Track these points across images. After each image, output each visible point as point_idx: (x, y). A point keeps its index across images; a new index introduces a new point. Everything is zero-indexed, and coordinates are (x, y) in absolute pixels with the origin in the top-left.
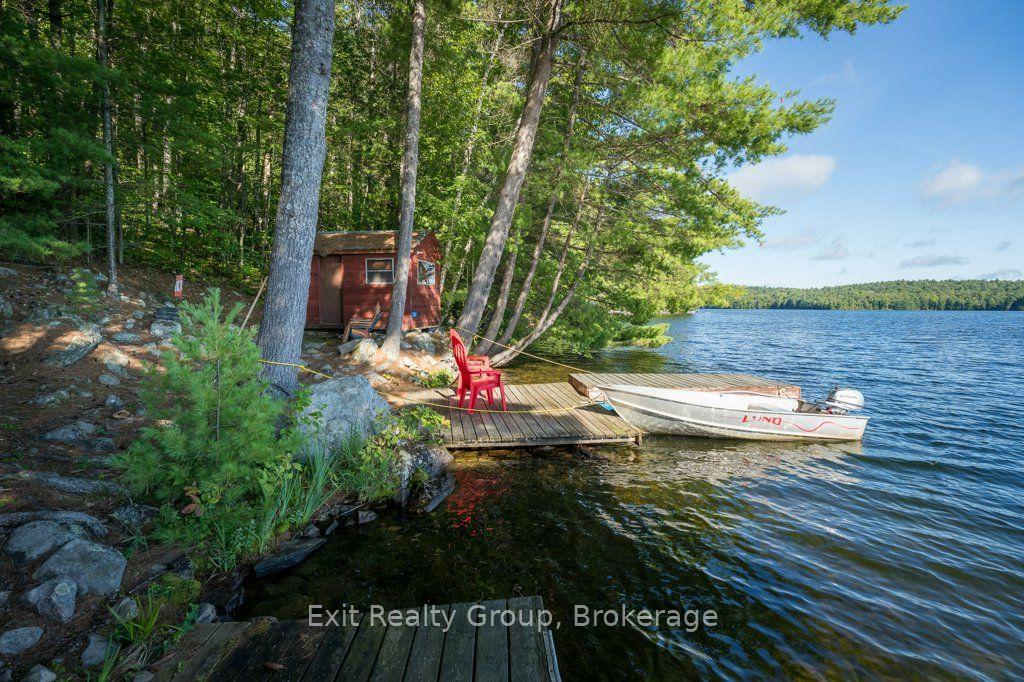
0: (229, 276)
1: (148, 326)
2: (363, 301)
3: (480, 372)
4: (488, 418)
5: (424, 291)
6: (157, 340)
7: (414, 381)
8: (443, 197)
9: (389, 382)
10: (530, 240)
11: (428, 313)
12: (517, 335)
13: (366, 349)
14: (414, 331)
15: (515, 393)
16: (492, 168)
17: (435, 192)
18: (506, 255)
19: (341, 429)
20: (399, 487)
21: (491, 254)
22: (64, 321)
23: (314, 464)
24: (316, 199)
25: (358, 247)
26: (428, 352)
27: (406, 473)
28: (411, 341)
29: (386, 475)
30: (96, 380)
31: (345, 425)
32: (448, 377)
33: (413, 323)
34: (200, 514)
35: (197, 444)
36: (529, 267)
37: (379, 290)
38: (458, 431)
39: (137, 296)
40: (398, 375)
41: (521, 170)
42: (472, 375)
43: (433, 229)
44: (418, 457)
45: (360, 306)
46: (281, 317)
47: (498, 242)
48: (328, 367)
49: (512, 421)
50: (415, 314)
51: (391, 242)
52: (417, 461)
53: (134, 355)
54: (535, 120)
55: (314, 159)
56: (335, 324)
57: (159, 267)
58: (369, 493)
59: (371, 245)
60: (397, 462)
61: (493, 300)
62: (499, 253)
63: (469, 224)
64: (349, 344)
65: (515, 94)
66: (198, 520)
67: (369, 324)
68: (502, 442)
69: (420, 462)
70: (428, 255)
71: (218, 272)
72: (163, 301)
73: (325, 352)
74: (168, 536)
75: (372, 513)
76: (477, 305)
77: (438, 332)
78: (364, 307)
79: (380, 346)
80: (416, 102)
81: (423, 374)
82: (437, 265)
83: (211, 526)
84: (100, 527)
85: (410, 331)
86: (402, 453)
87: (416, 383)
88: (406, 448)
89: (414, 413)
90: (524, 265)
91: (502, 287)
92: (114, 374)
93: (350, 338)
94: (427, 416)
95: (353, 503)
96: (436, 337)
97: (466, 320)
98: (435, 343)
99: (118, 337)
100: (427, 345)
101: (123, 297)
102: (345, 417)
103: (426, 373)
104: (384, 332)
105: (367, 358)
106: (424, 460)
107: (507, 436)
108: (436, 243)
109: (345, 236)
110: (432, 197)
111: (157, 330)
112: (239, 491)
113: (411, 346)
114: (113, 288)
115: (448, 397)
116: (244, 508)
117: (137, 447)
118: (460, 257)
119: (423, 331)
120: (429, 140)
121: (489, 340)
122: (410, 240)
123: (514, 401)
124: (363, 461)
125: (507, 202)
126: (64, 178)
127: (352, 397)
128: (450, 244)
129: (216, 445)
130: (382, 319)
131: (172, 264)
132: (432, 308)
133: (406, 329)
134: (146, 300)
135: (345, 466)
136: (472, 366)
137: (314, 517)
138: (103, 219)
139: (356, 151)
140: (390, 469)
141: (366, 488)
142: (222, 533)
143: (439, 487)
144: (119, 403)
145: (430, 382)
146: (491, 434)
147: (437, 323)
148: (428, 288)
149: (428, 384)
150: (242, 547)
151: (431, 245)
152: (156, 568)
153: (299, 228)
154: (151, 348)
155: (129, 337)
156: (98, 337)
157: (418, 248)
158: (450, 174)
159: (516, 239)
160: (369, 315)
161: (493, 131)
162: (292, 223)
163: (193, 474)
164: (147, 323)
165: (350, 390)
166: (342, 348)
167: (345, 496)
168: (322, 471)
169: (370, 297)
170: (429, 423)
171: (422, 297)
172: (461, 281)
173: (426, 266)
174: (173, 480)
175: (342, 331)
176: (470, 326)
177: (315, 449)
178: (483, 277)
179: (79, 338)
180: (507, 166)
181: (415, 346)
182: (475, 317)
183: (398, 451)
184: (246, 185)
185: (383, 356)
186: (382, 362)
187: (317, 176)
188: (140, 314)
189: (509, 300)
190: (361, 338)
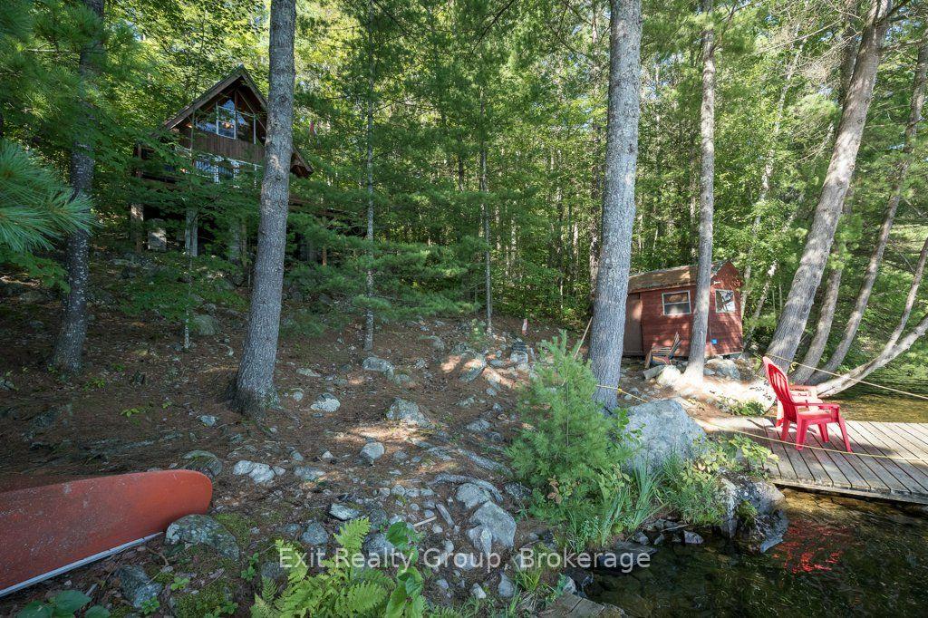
0: (553, 316)
1: (509, 356)
2: (662, 331)
3: (807, 405)
4: (825, 456)
5: (723, 319)
6: (515, 365)
7: (721, 407)
8: (740, 226)
9: (694, 406)
10: (863, 251)
11: (729, 340)
12: (850, 362)
13: (669, 374)
14: (715, 357)
15: (860, 430)
16: (800, 185)
17: (732, 224)
18: (829, 273)
19: (661, 448)
20: (725, 516)
21: (808, 275)
22: (468, 353)
23: (639, 477)
24: (629, 251)
25: (655, 284)
26: (733, 379)
27: (732, 503)
28: (713, 367)
29: (709, 500)
30: (485, 391)
31: (664, 445)
32: (761, 405)
33: (713, 350)
34: (559, 502)
35: (555, 446)
36: (863, 284)
37: (677, 321)
38: (785, 467)
39: (501, 335)
40: (703, 401)
41: (842, 179)
42: (799, 407)
43: (729, 258)
44: (744, 488)
45: (658, 336)
46: (603, 349)
47: (817, 261)
48: (636, 389)
49: (863, 465)
50: (715, 342)
51: (687, 276)
52: (743, 493)
53: (502, 375)
54: (860, 121)
55: (626, 220)
56: (637, 352)
57: (511, 314)
58: (692, 514)
59: (667, 281)
60: (719, 490)
61: (813, 323)
62: (820, 273)
63: (774, 248)
64: (653, 370)
65: (826, 103)
66: (557, 506)
67: (669, 352)
68: (851, 489)
69: (746, 494)
70: (725, 284)
71: (547, 315)
72: (515, 337)
73: (631, 376)
74: (540, 513)
75: (698, 537)
76: (792, 330)
77: (742, 358)
78: (662, 336)
79: (682, 372)
80: (710, 147)
81: (731, 402)
82: (736, 293)
83: (566, 513)
84: (499, 496)
85: (710, 358)
86: (724, 481)
87: (724, 410)
88: (727, 476)
89: (733, 442)
90: (854, 282)
91: (824, 309)
92: (493, 388)
93: (652, 365)
94: (748, 446)
95: (676, 521)
96: (740, 364)
97: (779, 346)
98: (740, 370)
99: (494, 363)
100: (731, 372)
101: (494, 336)
102: (663, 438)
103: (735, 401)
104: (686, 358)
105: (670, 383)
106: (750, 493)
107: (858, 483)
108: (733, 271)
109: (642, 276)
110: (728, 228)
111: (514, 358)
112: (584, 489)
113: (715, 373)
114: (489, 330)
115: (765, 428)
116: (587, 504)
117: (519, 444)
118: (763, 281)
119: (725, 357)
120: (722, 176)
121: (808, 367)
122: (708, 272)
123: (861, 441)
124: (685, 482)
125: (827, 218)
126: (468, 265)
127: (668, 420)
128: (749, 270)
129: (569, 449)
130: (680, 347)
131: (519, 311)
132: (733, 335)
133: (706, 355)
134: (506, 337)
135: (666, 483)
136: (796, 397)
137: (641, 525)
138: (484, 286)
139: (648, 204)
140: (713, 496)
141: (689, 509)
142: (574, 520)
143: (772, 526)
144: (500, 409)
145: (741, 410)
146: (832, 477)
147: (739, 349)
148: (728, 315)
149: (738, 412)
150: (589, 537)
151: (730, 274)
152: (533, 535)
153: (616, 277)
154: (511, 370)
155: (499, 363)
156: (485, 364)
157: (715, 278)
158: (747, 203)
159: (841, 254)
160: (668, 343)
161: (797, 148)
162: (611, 274)
163: (552, 469)
164: (508, 354)
165: (666, 414)
166: (647, 374)
167: (667, 512)
168: (647, 486)
169: (668, 327)
170: (751, 454)
171: (722, 324)
172: (765, 305)
173: (723, 295)
174: (540, 471)
175: (643, 358)
176: (785, 353)
177: (638, 464)
178: (799, 299)
179: (476, 363)
180: (822, 179)
181: (719, 373)
182: (791, 343)
183: (719, 478)
184: (563, 249)
185: (687, 381)
186: (686, 387)
187: (629, 233)
188: (504, 347)
189: (834, 322)
190: (663, 364)
